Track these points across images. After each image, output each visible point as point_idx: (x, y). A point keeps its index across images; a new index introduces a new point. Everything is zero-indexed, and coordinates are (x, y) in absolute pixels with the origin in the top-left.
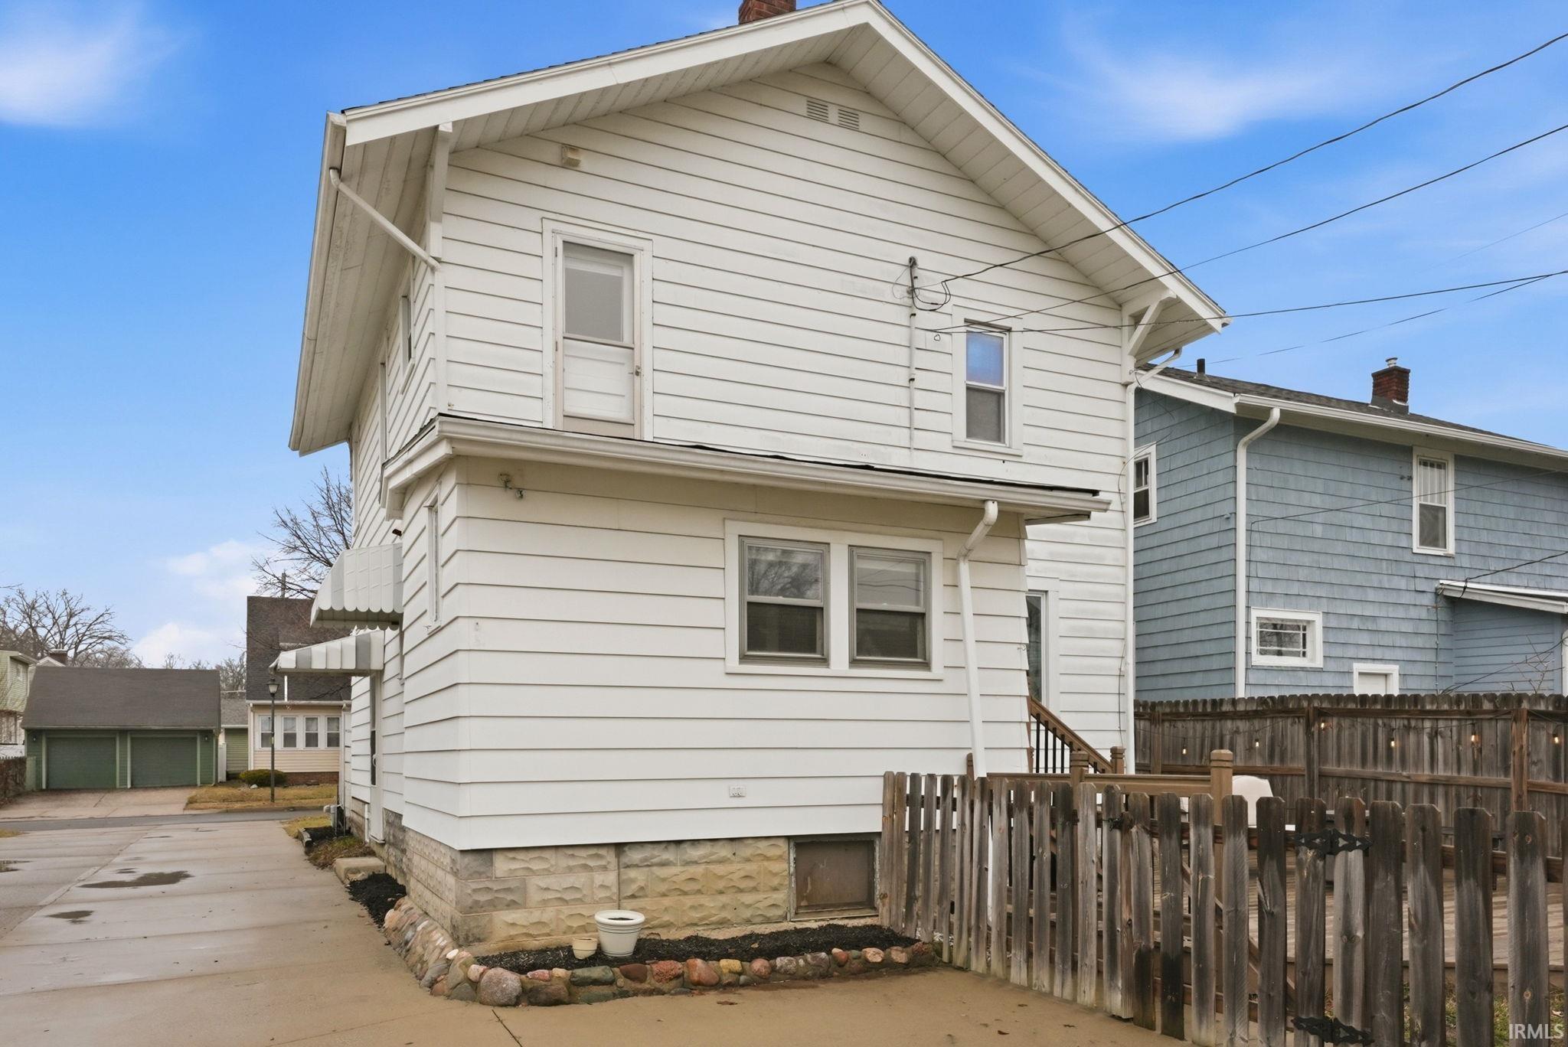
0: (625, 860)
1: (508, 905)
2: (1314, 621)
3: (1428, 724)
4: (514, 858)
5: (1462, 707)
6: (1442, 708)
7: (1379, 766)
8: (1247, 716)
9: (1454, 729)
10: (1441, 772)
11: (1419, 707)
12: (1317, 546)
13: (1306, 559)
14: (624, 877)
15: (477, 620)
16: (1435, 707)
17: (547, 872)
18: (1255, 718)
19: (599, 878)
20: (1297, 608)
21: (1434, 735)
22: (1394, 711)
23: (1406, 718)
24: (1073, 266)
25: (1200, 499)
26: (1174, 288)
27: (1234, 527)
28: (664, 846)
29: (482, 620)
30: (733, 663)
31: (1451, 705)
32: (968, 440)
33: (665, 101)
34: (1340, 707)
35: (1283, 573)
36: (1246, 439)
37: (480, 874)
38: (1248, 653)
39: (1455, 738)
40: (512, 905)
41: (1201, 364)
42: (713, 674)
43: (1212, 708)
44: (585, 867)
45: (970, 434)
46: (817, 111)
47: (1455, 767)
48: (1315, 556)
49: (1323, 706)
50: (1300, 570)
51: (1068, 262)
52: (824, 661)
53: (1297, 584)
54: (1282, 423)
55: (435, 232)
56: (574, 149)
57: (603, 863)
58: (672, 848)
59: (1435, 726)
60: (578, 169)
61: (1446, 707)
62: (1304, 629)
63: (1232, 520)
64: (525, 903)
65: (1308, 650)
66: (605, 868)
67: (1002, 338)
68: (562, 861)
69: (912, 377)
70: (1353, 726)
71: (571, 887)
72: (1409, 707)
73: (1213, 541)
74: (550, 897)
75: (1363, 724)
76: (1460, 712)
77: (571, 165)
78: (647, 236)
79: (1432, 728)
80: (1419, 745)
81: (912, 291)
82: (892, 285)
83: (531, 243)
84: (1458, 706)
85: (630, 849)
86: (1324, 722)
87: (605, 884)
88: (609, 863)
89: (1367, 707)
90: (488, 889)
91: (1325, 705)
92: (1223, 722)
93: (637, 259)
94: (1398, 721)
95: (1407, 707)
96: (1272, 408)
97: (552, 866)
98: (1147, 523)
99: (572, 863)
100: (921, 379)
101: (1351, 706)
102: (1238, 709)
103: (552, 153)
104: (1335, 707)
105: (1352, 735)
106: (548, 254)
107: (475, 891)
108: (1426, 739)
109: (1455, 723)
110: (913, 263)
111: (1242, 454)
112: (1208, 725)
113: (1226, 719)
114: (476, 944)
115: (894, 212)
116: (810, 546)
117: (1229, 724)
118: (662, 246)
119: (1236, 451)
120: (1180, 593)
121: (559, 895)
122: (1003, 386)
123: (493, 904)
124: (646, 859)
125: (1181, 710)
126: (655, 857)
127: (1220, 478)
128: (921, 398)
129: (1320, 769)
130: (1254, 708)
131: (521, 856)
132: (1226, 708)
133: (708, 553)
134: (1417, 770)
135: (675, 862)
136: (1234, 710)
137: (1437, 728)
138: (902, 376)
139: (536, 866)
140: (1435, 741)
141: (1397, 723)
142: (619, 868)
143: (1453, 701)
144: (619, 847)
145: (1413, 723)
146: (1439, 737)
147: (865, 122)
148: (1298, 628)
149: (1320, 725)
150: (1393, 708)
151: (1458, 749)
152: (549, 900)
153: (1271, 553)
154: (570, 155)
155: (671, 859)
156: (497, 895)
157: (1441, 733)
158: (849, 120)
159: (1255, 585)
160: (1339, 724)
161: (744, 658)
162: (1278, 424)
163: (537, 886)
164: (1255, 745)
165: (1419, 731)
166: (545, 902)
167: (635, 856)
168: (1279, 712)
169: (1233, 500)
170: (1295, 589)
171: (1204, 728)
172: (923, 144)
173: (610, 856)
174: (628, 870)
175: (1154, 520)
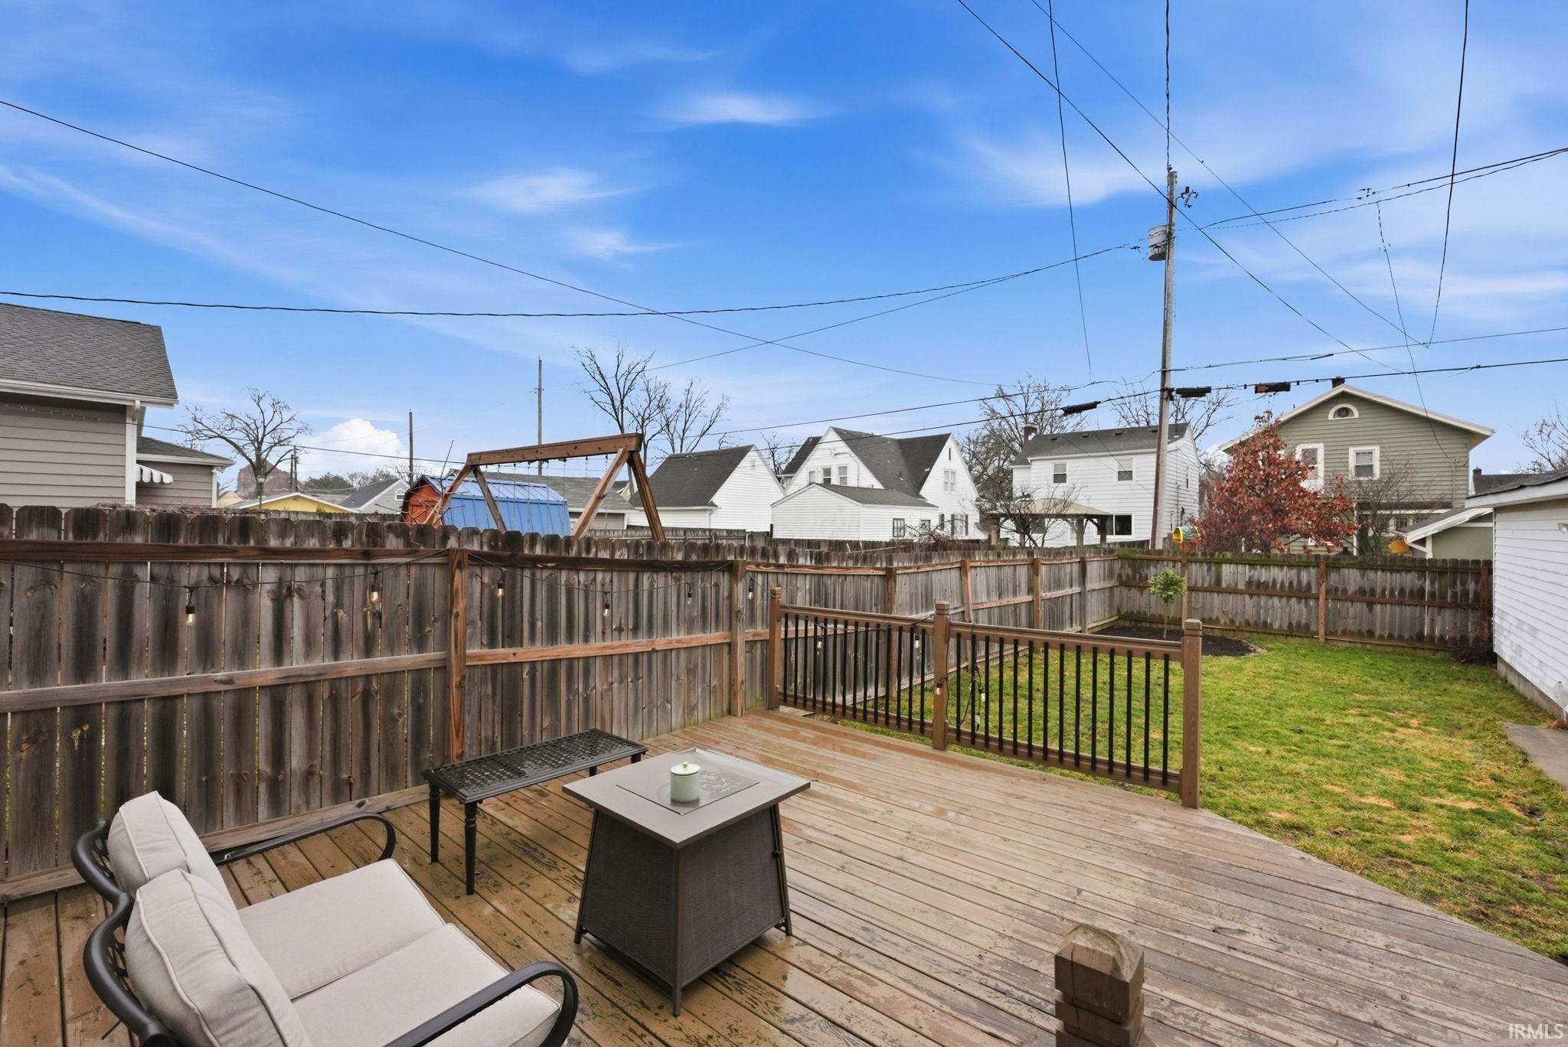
3: (269, 574)
5: (347, 544)
6: (305, 545)
9: (329, 584)
10: (297, 663)
11: (252, 543)
16: (289, 543)
22: (188, 551)
23: (216, 564)
31: (323, 539)
39: (330, 598)
47: (329, 649)
59: (288, 578)
61: (313, 543)
79: (280, 582)
80: (246, 615)
84: (339, 541)
94: (194, 571)
95: (218, 541)
108: (264, 602)
109: (330, 572)
134: (242, 668)
137: (292, 582)
140: (286, 603)
141: (191, 574)
143: (329, 532)
145: (234, 573)
146: (296, 599)
150: (181, 542)
151: (335, 615)
157: (299, 590)
165: (245, 588)
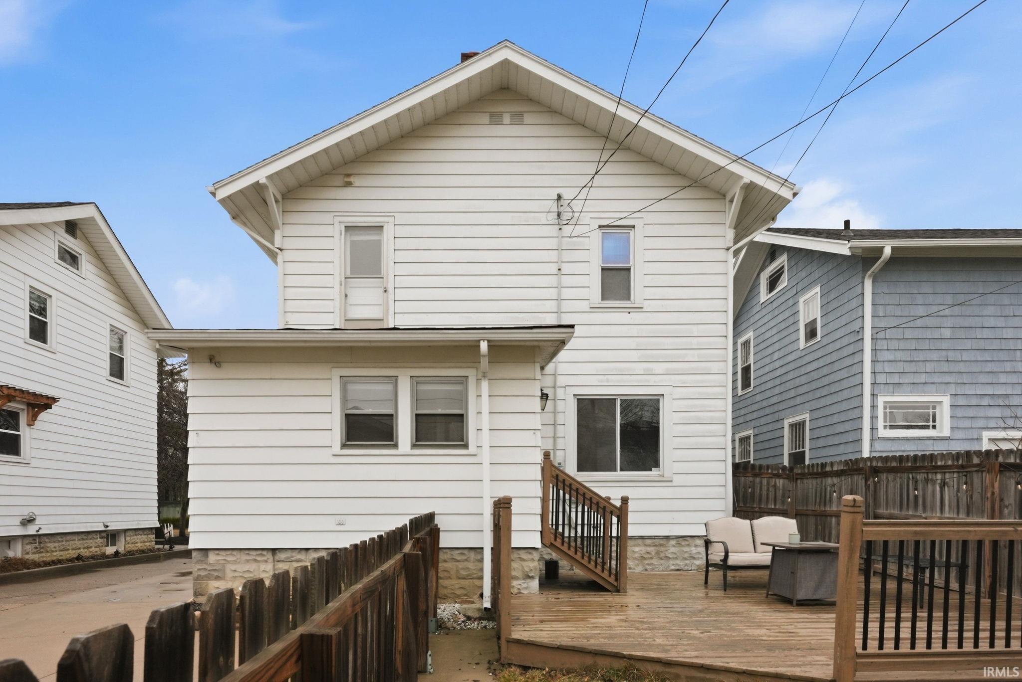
0: (277, 558)
1: (215, 578)
2: (942, 402)
3: (939, 476)
4: (218, 554)
5: (960, 462)
6: (948, 464)
7: (910, 510)
8: (839, 474)
9: (955, 479)
10: (947, 515)
11: (934, 464)
12: (945, 345)
13: (935, 356)
14: (276, 567)
15: (197, 432)
16: (943, 463)
17: (235, 562)
18: (842, 475)
19: (263, 567)
20: (924, 393)
21: (943, 484)
22: (919, 468)
23: (926, 472)
24: (685, 176)
25: (843, 321)
26: (748, 176)
27: (862, 338)
28: (298, 551)
29: (200, 431)
30: (337, 449)
31: (953, 461)
32: (602, 302)
33: (402, 137)
34: (888, 465)
35: (908, 367)
36: (869, 273)
37: (202, 561)
38: (873, 429)
39: (956, 487)
40: (217, 578)
41: (847, 223)
42: (325, 456)
43: (821, 469)
44: (255, 560)
45: (604, 298)
46: (496, 119)
47: (956, 511)
48: (944, 353)
49: (879, 465)
50: (928, 364)
51: (680, 174)
52: (396, 446)
53: (924, 375)
54: (894, 256)
55: (278, 235)
56: (349, 175)
57: (265, 558)
58: (303, 552)
59: (943, 478)
60: (353, 186)
61: (950, 463)
62: (934, 408)
63: (861, 333)
64: (225, 577)
65: (937, 424)
66: (266, 561)
67: (630, 233)
68: (244, 557)
69: (559, 268)
70: (896, 479)
71: (247, 571)
72: (928, 463)
73: (850, 350)
74: (236, 575)
75: (901, 478)
76: (957, 467)
77: (349, 184)
78: (391, 214)
79: (941, 480)
80: (934, 492)
81: (559, 215)
82: (546, 214)
83: (328, 230)
84: (958, 461)
85: (279, 552)
86: (877, 477)
87: (266, 570)
88: (268, 559)
89: (903, 465)
90: (205, 569)
91: (880, 464)
92: (826, 479)
93: (385, 228)
94: (921, 475)
95: (926, 464)
96: (884, 247)
97: (237, 559)
98: (816, 341)
99: (248, 558)
100: (566, 268)
101: (894, 464)
102: (834, 469)
103: (339, 180)
104: (885, 465)
105: (894, 487)
106: (337, 235)
107: (199, 570)
108: (938, 488)
109: (955, 475)
110: (559, 197)
111: (868, 284)
112: (819, 481)
113: (828, 477)
114: (200, 596)
115: (548, 168)
116: (387, 379)
117: (829, 481)
118: (400, 219)
119: (863, 282)
120: (834, 388)
121: (241, 575)
122: (629, 264)
123: (209, 577)
124: (288, 558)
125: (806, 471)
126: (293, 557)
127: (854, 303)
128: (566, 281)
129: (874, 512)
130: (842, 468)
131: (222, 553)
132: (828, 469)
133: (322, 387)
134: (932, 513)
135: (305, 560)
136: (831, 470)
137: (945, 479)
138: (553, 268)
139: (230, 558)
140: (943, 489)
141: (920, 477)
142: (274, 562)
143: (955, 458)
144: (274, 551)
145: (930, 477)
146: (946, 487)
147: (528, 118)
148: (928, 408)
149: (874, 480)
150: (918, 465)
151: (957, 495)
152: (236, 577)
153: (897, 354)
154: (347, 180)
155: (303, 559)
156: (209, 572)
157: (947, 483)
158: (518, 119)
159: (881, 379)
160: (887, 478)
161: (344, 446)
162: (891, 258)
163: (230, 569)
164: (833, 495)
165: (934, 482)
166: (235, 578)
167: (282, 556)
168: (856, 470)
169: (860, 319)
170: (923, 378)
171: (817, 484)
172: (570, 122)
173: (269, 556)
174: (278, 563)
175: (819, 339)
